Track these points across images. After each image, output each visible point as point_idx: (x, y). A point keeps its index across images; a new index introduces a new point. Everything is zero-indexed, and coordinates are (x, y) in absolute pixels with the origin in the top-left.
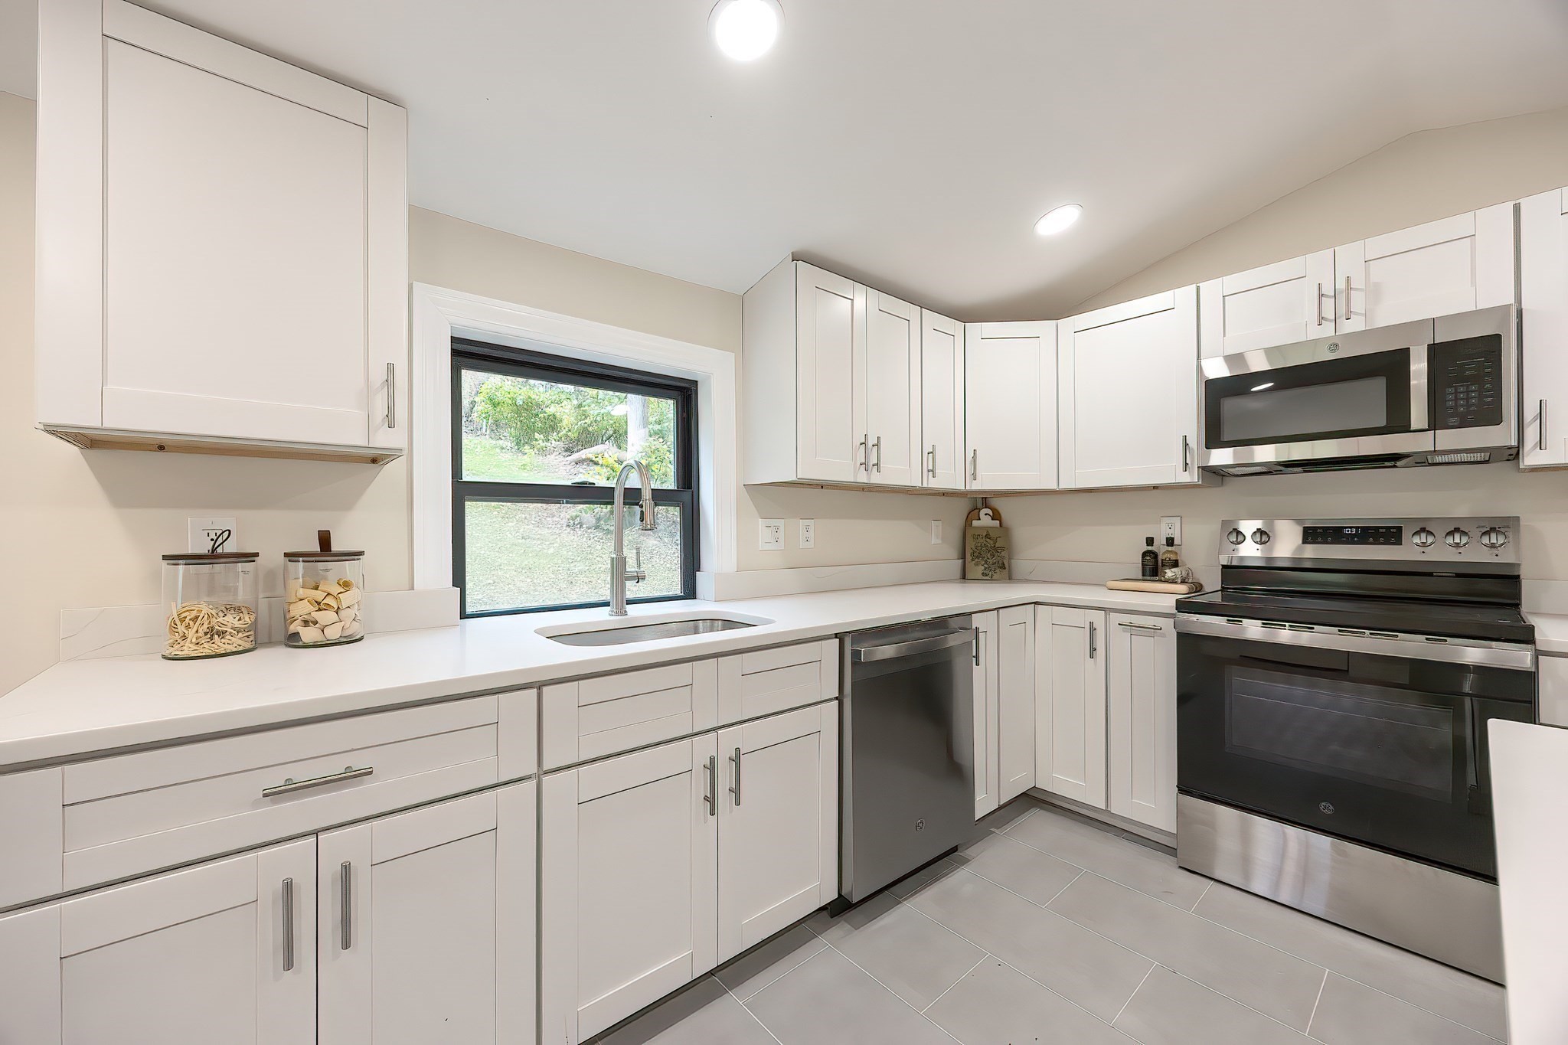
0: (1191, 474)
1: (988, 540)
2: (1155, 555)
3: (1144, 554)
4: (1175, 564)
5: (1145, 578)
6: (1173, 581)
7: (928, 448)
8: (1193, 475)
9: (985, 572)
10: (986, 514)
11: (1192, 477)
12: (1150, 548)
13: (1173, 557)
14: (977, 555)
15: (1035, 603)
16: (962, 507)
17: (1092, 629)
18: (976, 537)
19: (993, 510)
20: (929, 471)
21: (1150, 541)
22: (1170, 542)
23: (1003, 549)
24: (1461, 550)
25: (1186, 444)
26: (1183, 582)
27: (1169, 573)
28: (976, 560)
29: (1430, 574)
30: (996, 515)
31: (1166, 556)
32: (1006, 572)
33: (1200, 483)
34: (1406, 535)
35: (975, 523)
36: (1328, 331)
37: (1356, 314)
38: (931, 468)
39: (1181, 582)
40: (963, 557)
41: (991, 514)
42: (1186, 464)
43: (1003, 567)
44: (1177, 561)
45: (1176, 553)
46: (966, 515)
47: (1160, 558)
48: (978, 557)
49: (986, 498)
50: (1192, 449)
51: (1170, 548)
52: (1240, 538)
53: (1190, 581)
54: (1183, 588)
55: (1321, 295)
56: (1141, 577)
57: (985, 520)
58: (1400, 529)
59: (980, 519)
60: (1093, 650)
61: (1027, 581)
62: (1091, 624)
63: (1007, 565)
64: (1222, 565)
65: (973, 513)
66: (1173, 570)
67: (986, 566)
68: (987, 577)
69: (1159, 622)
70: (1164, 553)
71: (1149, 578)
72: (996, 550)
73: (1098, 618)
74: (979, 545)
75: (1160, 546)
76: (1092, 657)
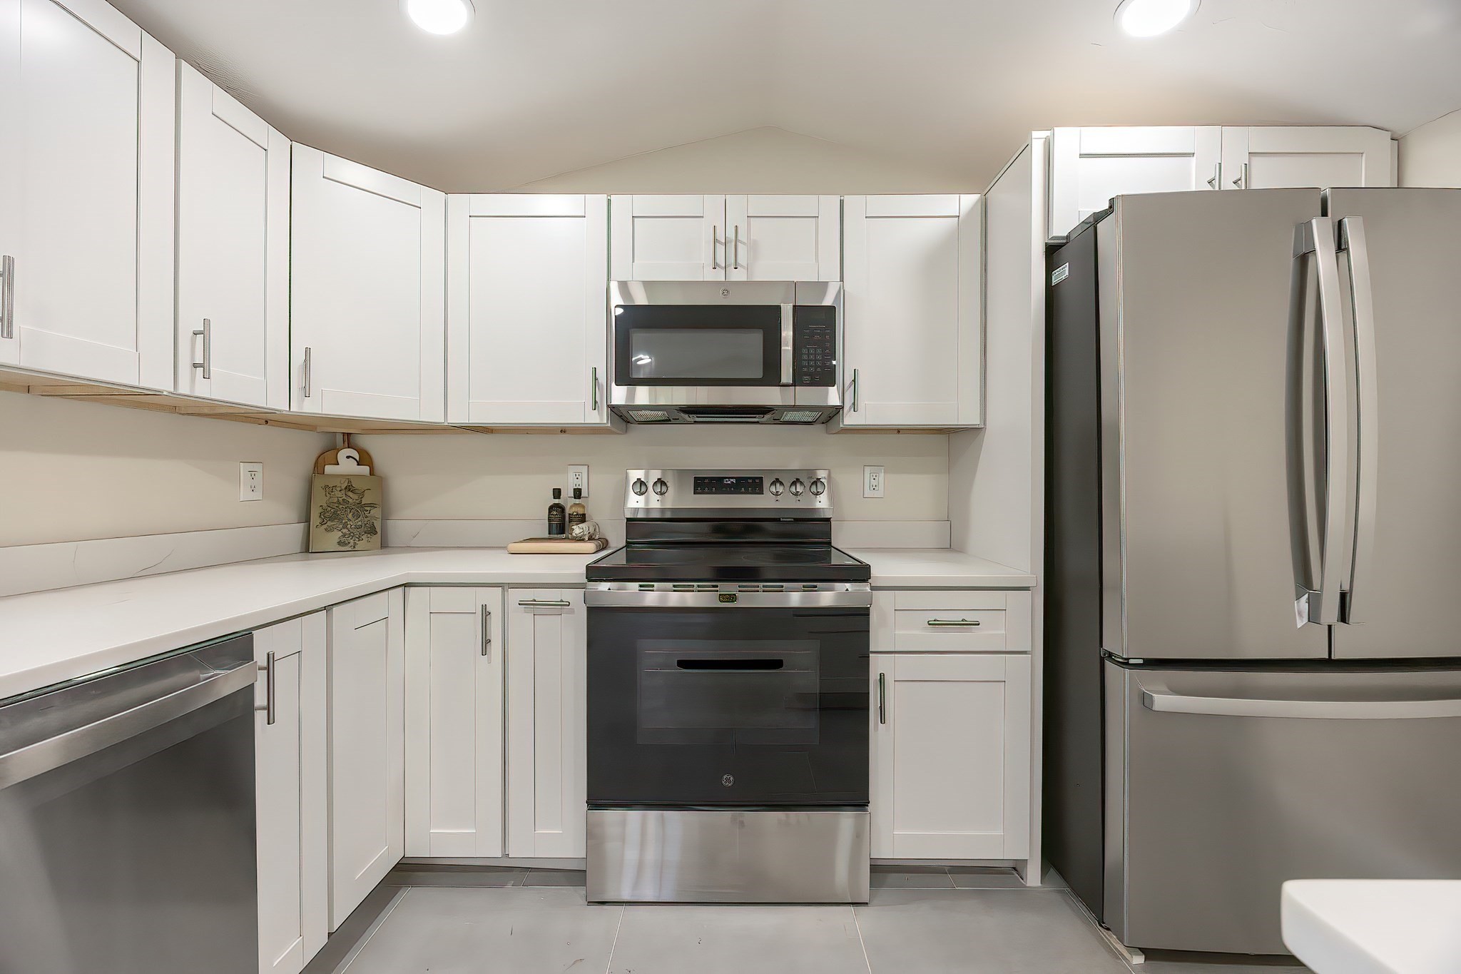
0: (600, 414)
1: (350, 494)
2: (560, 508)
3: (551, 508)
4: (582, 519)
5: (552, 536)
6: (581, 540)
7: (190, 322)
8: (602, 413)
9: (343, 539)
10: (348, 457)
11: (599, 418)
12: (557, 501)
13: (581, 511)
14: (331, 516)
15: (405, 585)
16: (310, 446)
17: (486, 614)
18: (329, 489)
19: (360, 451)
20: (195, 366)
21: (557, 493)
22: (578, 493)
23: (372, 505)
24: (799, 498)
25: (596, 379)
26: (591, 539)
27: (577, 530)
28: (329, 523)
29: (778, 520)
30: (365, 458)
31: (574, 509)
32: (377, 538)
33: (609, 425)
34: (766, 484)
35: (329, 469)
36: (719, 276)
37: (742, 266)
38: (199, 360)
39: (589, 539)
40: (307, 520)
41: (357, 457)
42: (596, 402)
43: (372, 531)
44: (584, 515)
45: (584, 507)
46: (316, 456)
47: (568, 511)
48: (331, 519)
49: (349, 434)
50: (602, 385)
51: (577, 501)
52: (643, 489)
53: (597, 537)
54: (591, 546)
55: (715, 241)
56: (547, 535)
57: (346, 465)
58: (761, 479)
59: (338, 464)
60: (486, 642)
61: (408, 548)
62: (484, 607)
63: (378, 530)
64: (627, 519)
65: (328, 454)
66: (580, 525)
67: (344, 531)
68: (347, 546)
69: (567, 595)
70: (571, 507)
71: (556, 536)
72: (361, 508)
73: (492, 598)
74: (336, 500)
75: (567, 500)
76: (484, 653)
